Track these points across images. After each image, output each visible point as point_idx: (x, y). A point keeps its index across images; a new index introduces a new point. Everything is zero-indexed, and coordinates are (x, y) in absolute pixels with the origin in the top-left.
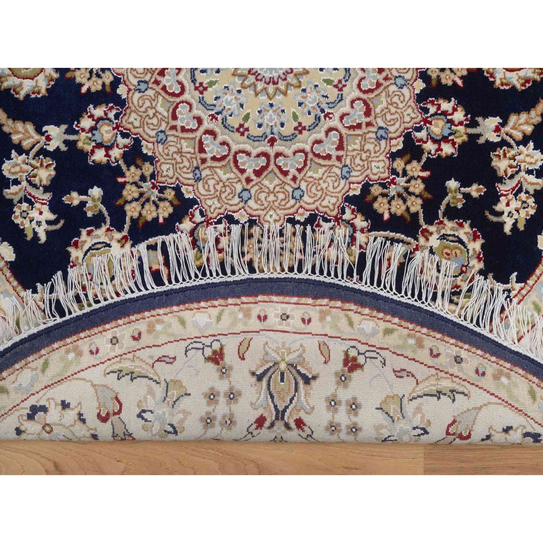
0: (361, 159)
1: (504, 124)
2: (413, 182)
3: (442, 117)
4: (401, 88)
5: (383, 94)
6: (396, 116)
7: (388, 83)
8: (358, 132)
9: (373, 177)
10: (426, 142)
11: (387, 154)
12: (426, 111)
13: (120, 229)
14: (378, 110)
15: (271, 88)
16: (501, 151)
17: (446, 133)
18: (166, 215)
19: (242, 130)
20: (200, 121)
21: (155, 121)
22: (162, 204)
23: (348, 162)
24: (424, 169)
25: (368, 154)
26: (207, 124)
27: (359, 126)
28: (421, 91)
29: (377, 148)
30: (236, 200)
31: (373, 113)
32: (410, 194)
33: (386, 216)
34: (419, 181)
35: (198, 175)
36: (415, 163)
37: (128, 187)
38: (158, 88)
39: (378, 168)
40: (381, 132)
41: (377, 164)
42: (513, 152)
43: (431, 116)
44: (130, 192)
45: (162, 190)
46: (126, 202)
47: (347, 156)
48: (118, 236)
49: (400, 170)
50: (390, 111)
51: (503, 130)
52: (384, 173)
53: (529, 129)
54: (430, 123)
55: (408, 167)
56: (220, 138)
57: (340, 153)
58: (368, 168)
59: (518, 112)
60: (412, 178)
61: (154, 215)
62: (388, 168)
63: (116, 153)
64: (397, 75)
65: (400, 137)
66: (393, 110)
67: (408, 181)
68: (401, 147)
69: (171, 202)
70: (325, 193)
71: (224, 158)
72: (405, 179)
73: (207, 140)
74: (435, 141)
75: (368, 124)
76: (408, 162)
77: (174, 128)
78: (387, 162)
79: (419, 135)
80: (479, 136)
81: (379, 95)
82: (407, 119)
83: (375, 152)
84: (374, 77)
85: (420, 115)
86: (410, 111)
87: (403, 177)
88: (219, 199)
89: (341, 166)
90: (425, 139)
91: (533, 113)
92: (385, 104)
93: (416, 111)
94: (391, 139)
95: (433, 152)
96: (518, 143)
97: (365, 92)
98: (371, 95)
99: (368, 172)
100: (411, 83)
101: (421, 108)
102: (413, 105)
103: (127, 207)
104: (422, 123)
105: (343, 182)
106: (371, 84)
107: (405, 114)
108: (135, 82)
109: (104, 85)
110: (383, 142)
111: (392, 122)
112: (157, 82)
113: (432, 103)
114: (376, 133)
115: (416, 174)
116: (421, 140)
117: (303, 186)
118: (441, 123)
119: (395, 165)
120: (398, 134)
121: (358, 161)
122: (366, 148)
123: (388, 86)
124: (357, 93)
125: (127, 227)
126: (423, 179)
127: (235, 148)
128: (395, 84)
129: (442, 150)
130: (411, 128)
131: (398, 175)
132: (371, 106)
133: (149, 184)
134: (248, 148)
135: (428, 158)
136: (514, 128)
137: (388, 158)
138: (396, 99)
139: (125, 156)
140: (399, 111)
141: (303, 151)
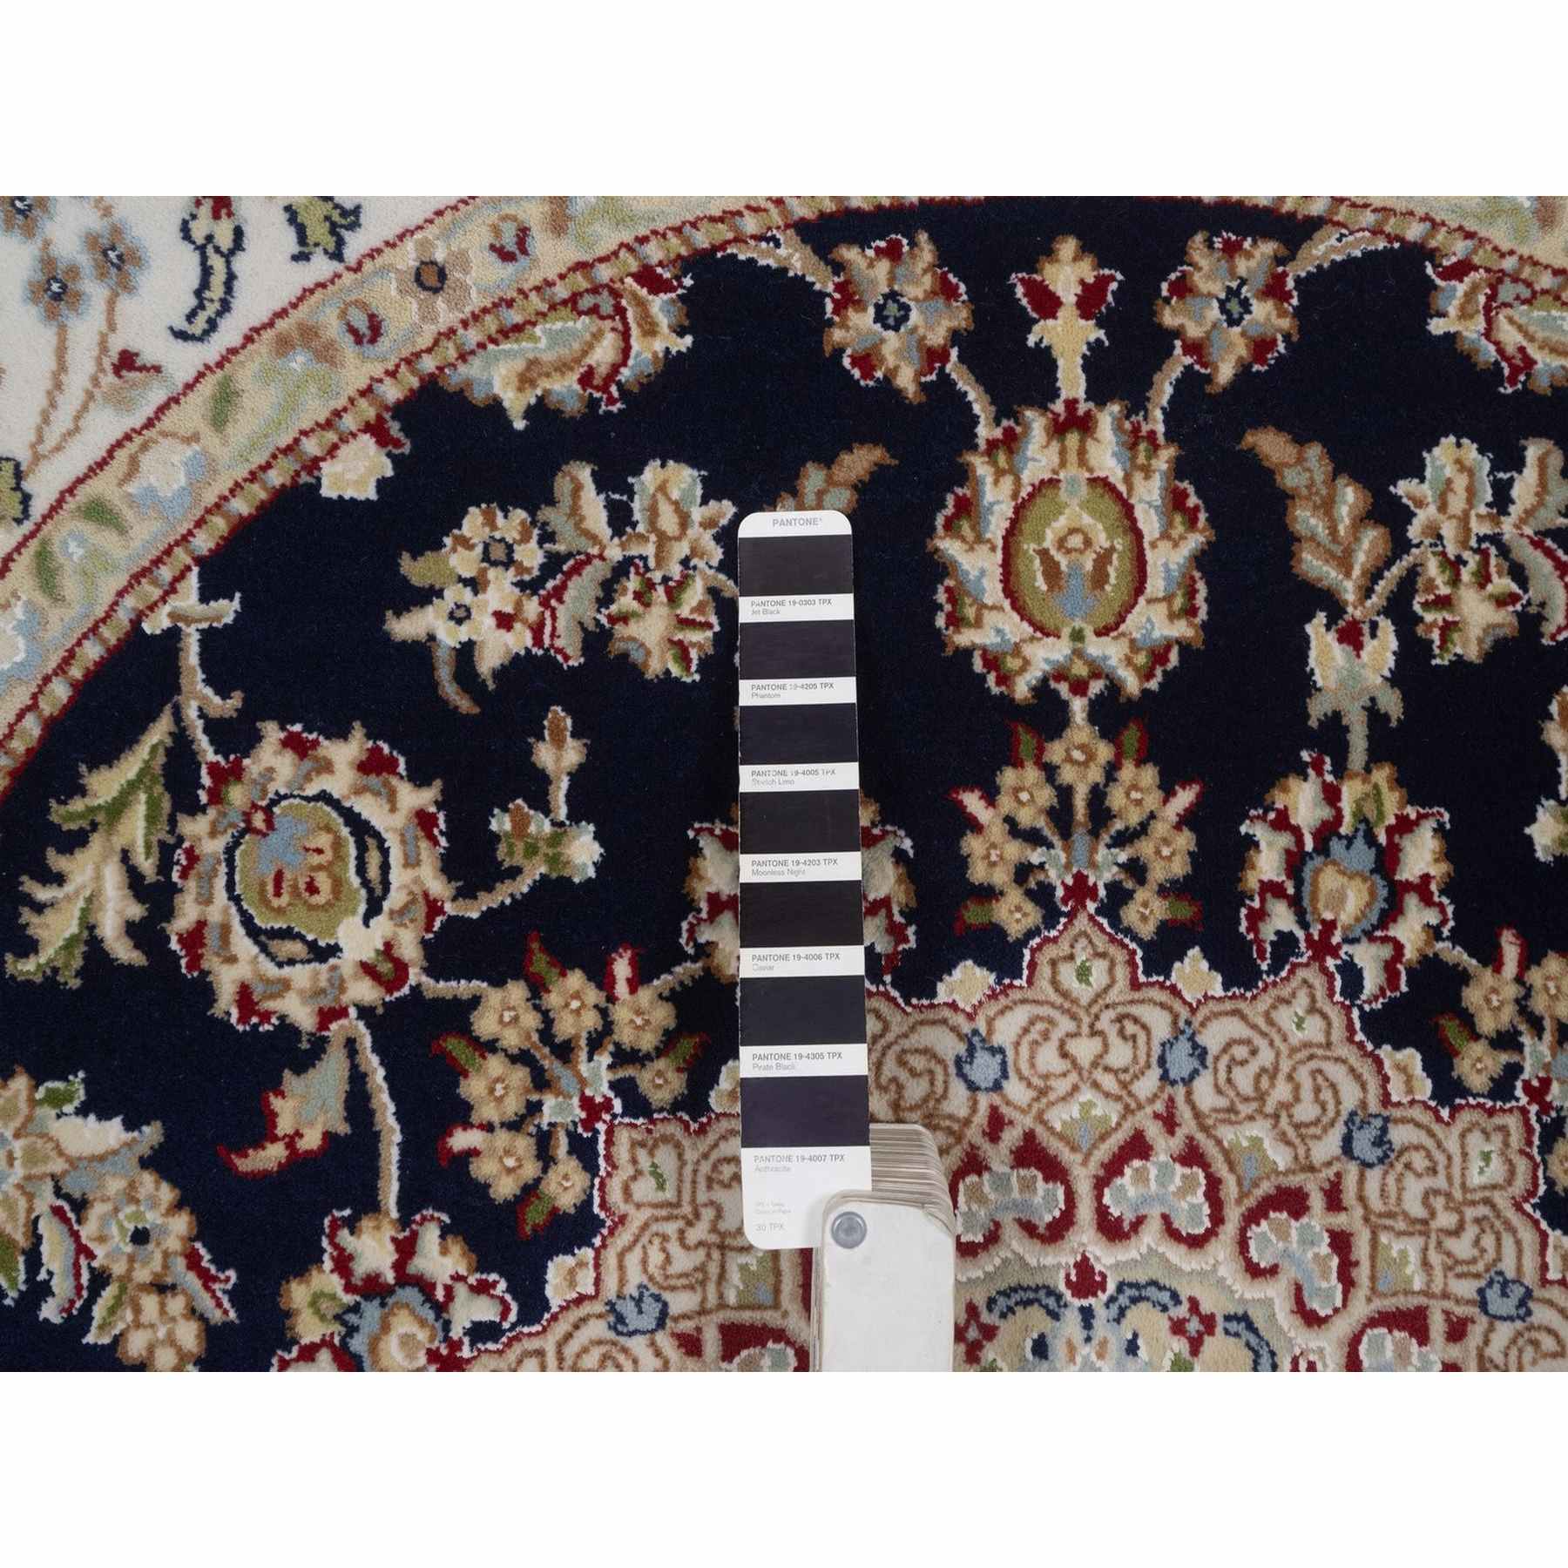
0: (1457, 1232)
1: (1332, 604)
2: (1539, 1004)
3: (1307, 873)
4: (1200, 1053)
5: (1227, 1134)
6: (1303, 1075)
7: (1184, 1113)
8: (1361, 1250)
9: (1520, 1184)
10: (1399, 948)
11: (1439, 1119)
12: (1285, 943)
14: (1280, 1157)
16: (1429, 617)
17: (1362, 856)
23: (1467, 1289)
24: (1492, 959)
25: (1438, 1203)
27: (1341, 1242)
28: (1214, 966)
29: (1419, 1161)
31: (1294, 1181)
34: (1535, 976)
36: (1472, 997)
39: (1486, 1157)
40: (1363, 1143)
41: (1476, 1163)
42: (1433, 568)
43: (1304, 925)
47: (1445, 1295)
49: (1497, 1062)
50: (1286, 1106)
51: (1354, 612)
52: (1503, 1129)
53: (1350, 497)
54: (1329, 926)
55: (1487, 1024)
57: (1437, 1325)
58: (1487, 1202)
59: (1287, 542)
60: (1523, 1005)
62: (1491, 1113)
64: (1156, 1072)
65: (1379, 1062)
66: (1282, 1091)
67: (1536, 1025)
68: (1412, 1057)
72: (1526, 1040)
74: (1392, 912)
75: (1334, 1201)
76: (1468, 1022)
78: (1466, 1117)
79: (1372, 980)
80: (1374, 715)
81: (1227, 1154)
82: (1313, 1029)
83: (1433, 1171)
84: (1165, 1176)
85: (1301, 973)
86: (1284, 1017)
87: (1519, 1048)
89: (1483, 1321)
90: (1387, 952)
91: (1291, 479)
92: (1259, 1129)
93: (1285, 992)
94: (1386, 1100)
95: (1433, 917)
96: (1401, 545)
97: (1217, 1219)
98: (1230, 1189)
99: (1501, 1200)
100: (1184, 1014)
101: (1275, 969)
102: (1265, 1002)
104: (1331, 963)
105: (1541, 1314)
106: (1188, 1186)
107: (1297, 1037)
110: (1399, 1135)
111: (1327, 1095)
113: (1257, 916)
114: (1366, 1165)
115: (1511, 991)
116: (1390, 968)
118: (1329, 880)
119: (1478, 1082)
120: (1366, 1069)
121: (1462, 1247)
122: (1417, 1210)
123: (1197, 1115)
124: (1221, 1251)
126: (1530, 958)
128: (1188, 1081)
129: (1426, 878)
130: (1348, 1010)
131: (1514, 1070)
132: (1266, 1188)
135: (1455, 938)
136: (1345, 564)
137: (1455, 1110)
138: (1244, 1079)
140: (1285, 1066)
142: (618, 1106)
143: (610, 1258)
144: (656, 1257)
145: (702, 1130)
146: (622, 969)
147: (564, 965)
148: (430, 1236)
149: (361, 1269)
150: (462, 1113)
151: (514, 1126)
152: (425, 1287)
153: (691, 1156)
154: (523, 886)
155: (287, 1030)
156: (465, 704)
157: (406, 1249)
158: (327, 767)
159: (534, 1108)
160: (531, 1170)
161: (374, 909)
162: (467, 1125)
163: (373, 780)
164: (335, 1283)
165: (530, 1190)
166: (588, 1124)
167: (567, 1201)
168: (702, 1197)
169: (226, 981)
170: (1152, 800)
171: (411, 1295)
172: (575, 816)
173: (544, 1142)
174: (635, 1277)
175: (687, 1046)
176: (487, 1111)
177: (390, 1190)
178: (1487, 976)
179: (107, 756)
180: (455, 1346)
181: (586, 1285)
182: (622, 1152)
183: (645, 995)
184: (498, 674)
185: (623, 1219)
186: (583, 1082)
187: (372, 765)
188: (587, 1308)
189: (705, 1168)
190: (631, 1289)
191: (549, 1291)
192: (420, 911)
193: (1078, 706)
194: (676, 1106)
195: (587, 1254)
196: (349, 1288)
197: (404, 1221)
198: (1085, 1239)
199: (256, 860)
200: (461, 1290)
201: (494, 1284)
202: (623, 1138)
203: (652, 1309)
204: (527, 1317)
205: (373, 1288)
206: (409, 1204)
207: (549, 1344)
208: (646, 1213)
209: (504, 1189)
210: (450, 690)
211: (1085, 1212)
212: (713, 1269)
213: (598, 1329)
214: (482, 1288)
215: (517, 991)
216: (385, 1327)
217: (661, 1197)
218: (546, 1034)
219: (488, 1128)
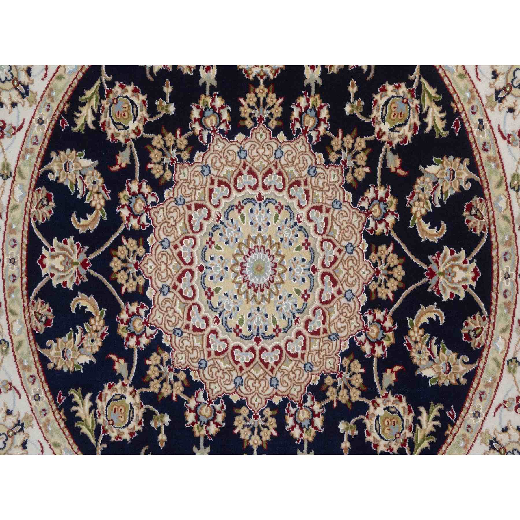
0: (328, 191)
2: (345, 145)
3: (303, 117)
4: (282, 152)
5: (286, 169)
6: (301, 158)
7: (279, 165)
8: (311, 193)
9: (340, 182)
10: (319, 132)
11: (326, 168)
12: (298, 130)
13: (367, 407)
14: (296, 174)
15: (279, 269)
17: (313, 113)
18: (359, 366)
19: (306, 296)
20: (299, 333)
21: (297, 372)
22: (353, 369)
23: (330, 202)
24: (337, 135)
25: (325, 184)
26: (301, 327)
27: (307, 192)
28: (285, 135)
29: (322, 176)
30: (351, 303)
31: (298, 179)
32: (353, 147)
33: (367, 170)
34: (345, 139)
35: (334, 336)
36: (333, 143)
37: (340, 398)
38: (276, 368)
39: (334, 176)
40: (311, 172)
41: (332, 177)
43: (302, 127)
44: (343, 397)
45: (343, 369)
46: (350, 400)
47: (326, 204)
48: (372, 408)
49: (337, 156)
50: (298, 164)
52: (338, 170)
54: (307, 127)
55: (335, 148)
56: (311, 316)
57: (324, 209)
58: (334, 185)
60: (342, 145)
61: (359, 376)
62: (335, 167)
63: (317, 408)
64: (274, 156)
65: (315, 155)
66: (297, 161)
67: (345, 149)
68: (321, 155)
69: (352, 361)
70: (350, 224)
71: (324, 313)
72: (343, 152)
73: (312, 327)
74: (318, 125)
75: (306, 184)
76: (332, 148)
77: (303, 355)
78: (331, 167)
79: (314, 139)
80: (316, 84)
81: (286, 173)
82: (303, 148)
83: (324, 178)
84: (275, 177)
85: (301, 137)
86: (298, 146)
87: (341, 154)
88: (351, 318)
89: (332, 209)
90: (317, 133)
92: (293, 168)
93: (298, 141)
94: (316, 163)
95: (326, 126)
97: (284, 186)
98: (287, 180)
99: (337, 184)
100: (279, 144)
101: (296, 136)
102: (294, 142)
103: (353, 400)
104: (307, 135)
105: (344, 208)
106: (279, 180)
107: (300, 150)
108: (271, 389)
109: (272, 416)
110: (319, 171)
111: (305, 162)
112: (272, 370)
113: (293, 125)
114: (312, 176)
115: (340, 142)
116: (318, 136)
117: (344, 243)
118: (307, 118)
119: (333, 160)
120: (313, 157)
121: (329, 194)
122: (321, 186)
123: (281, 165)
124: (285, 193)
125: (366, 401)
126: (344, 135)
127: (317, 303)
128: (280, 158)
129: (325, 118)
130: (309, 144)
131: (340, 158)
132: (293, 180)
133: (339, 379)
134: (317, 292)
135: (330, 131)
137: (329, 166)
138: (290, 158)
139: (319, 400)
140: (298, 156)
141: (322, 242)
142: (177, 160)
143: (175, 190)
144: (184, 190)
145: (192, 166)
146: (178, 132)
147: (168, 132)
148: (144, 185)
149: (132, 190)
150: (150, 161)
151: (159, 163)
152: (143, 194)
153: (190, 170)
154: (161, 115)
155: (120, 143)
156: (151, 79)
157: (140, 187)
158: (127, 91)
159: (163, 160)
160: (162, 172)
161: (135, 119)
162: (151, 163)
163: (135, 94)
164: (128, 193)
165: (162, 176)
166: (172, 163)
167: (168, 179)
168: (192, 179)
169: (109, 132)
170: (275, 101)
171: (140, 196)
172: (171, 102)
173: (164, 166)
174: (180, 194)
175: (190, 148)
176: (154, 160)
177: (137, 175)
178: (336, 139)
179: (89, 88)
180: (148, 206)
181: (171, 195)
182: (178, 169)
183: (183, 138)
184: (157, 73)
185: (178, 182)
186: (171, 155)
187: (135, 91)
188: (171, 200)
189: (193, 172)
190: (179, 196)
191: (165, 196)
192: (143, 120)
193: (262, 81)
194: (188, 160)
195: (171, 189)
196: (130, 194)
197: (140, 182)
198: (260, 189)
199: (115, 109)
200: (149, 195)
201: (155, 194)
202: (178, 166)
203: (182, 201)
204: (161, 201)
205: (134, 194)
206: (141, 178)
207: (164, 206)
208: (182, 181)
209: (157, 176)
210: (149, 76)
211: (260, 184)
212: (193, 193)
213: (173, 204)
214: (153, 195)
215: (160, 136)
216: (136, 202)
217: (184, 178)
218: (165, 145)
219: (155, 163)
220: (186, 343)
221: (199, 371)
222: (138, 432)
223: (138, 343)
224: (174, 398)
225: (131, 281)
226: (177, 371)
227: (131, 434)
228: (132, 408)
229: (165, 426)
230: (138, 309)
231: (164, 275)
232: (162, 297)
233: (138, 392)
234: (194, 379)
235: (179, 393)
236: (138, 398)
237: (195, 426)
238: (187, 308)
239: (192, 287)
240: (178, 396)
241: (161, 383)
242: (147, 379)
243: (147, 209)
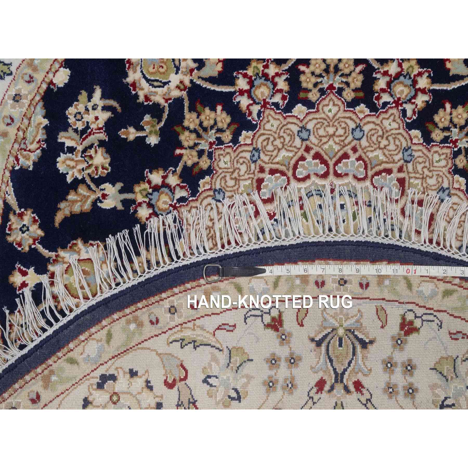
142: (456, 149)
143: (420, 147)
144: (421, 160)
145: (450, 173)
148: (426, 98)
149: (419, 79)
150: (454, 107)
151: (451, 121)
152: (415, 97)
153: (444, 170)
157: (423, 91)
159: (455, 126)
160: (441, 125)
162: (452, 108)
164: (416, 72)
165: (436, 125)
166: (452, 141)
167: (433, 136)
168: (435, 173)
171: (413, 93)
173: (448, 129)
174: (416, 154)
176: (455, 113)
177: (437, 87)
180: (401, 105)
181: (415, 141)
182: (445, 151)
185: (430, 151)
186: (461, 140)
188: (409, 141)
189: (441, 174)
190: (414, 153)
191: (413, 131)
194: (455, 165)
195: (422, 141)
196: (415, 76)
197: (430, 91)
200: (414, 106)
201: (415, 115)
202: (448, 151)
203: (408, 159)
204: (408, 125)
205: (415, 82)
206: (434, 92)
207: (401, 131)
208: (431, 157)
209: (437, 118)
212: (418, 175)
213: (404, 145)
214: (414, 112)
216: (405, 86)
217: (434, 161)
219: (451, 114)
220: (243, 168)
221: (210, 189)
222: (137, 96)
223: (242, 92)
224: (178, 151)
225: (314, 80)
226: (210, 155)
227: (134, 85)
228: (165, 84)
229: (144, 138)
230: (280, 91)
231: (321, 132)
232: (295, 129)
233: (184, 93)
234: (201, 182)
235: (185, 158)
236: (176, 93)
237: (147, 186)
238: (283, 168)
239: (308, 177)
240: (181, 156)
241: (195, 131)
242: (199, 107)
243: (397, 103)
